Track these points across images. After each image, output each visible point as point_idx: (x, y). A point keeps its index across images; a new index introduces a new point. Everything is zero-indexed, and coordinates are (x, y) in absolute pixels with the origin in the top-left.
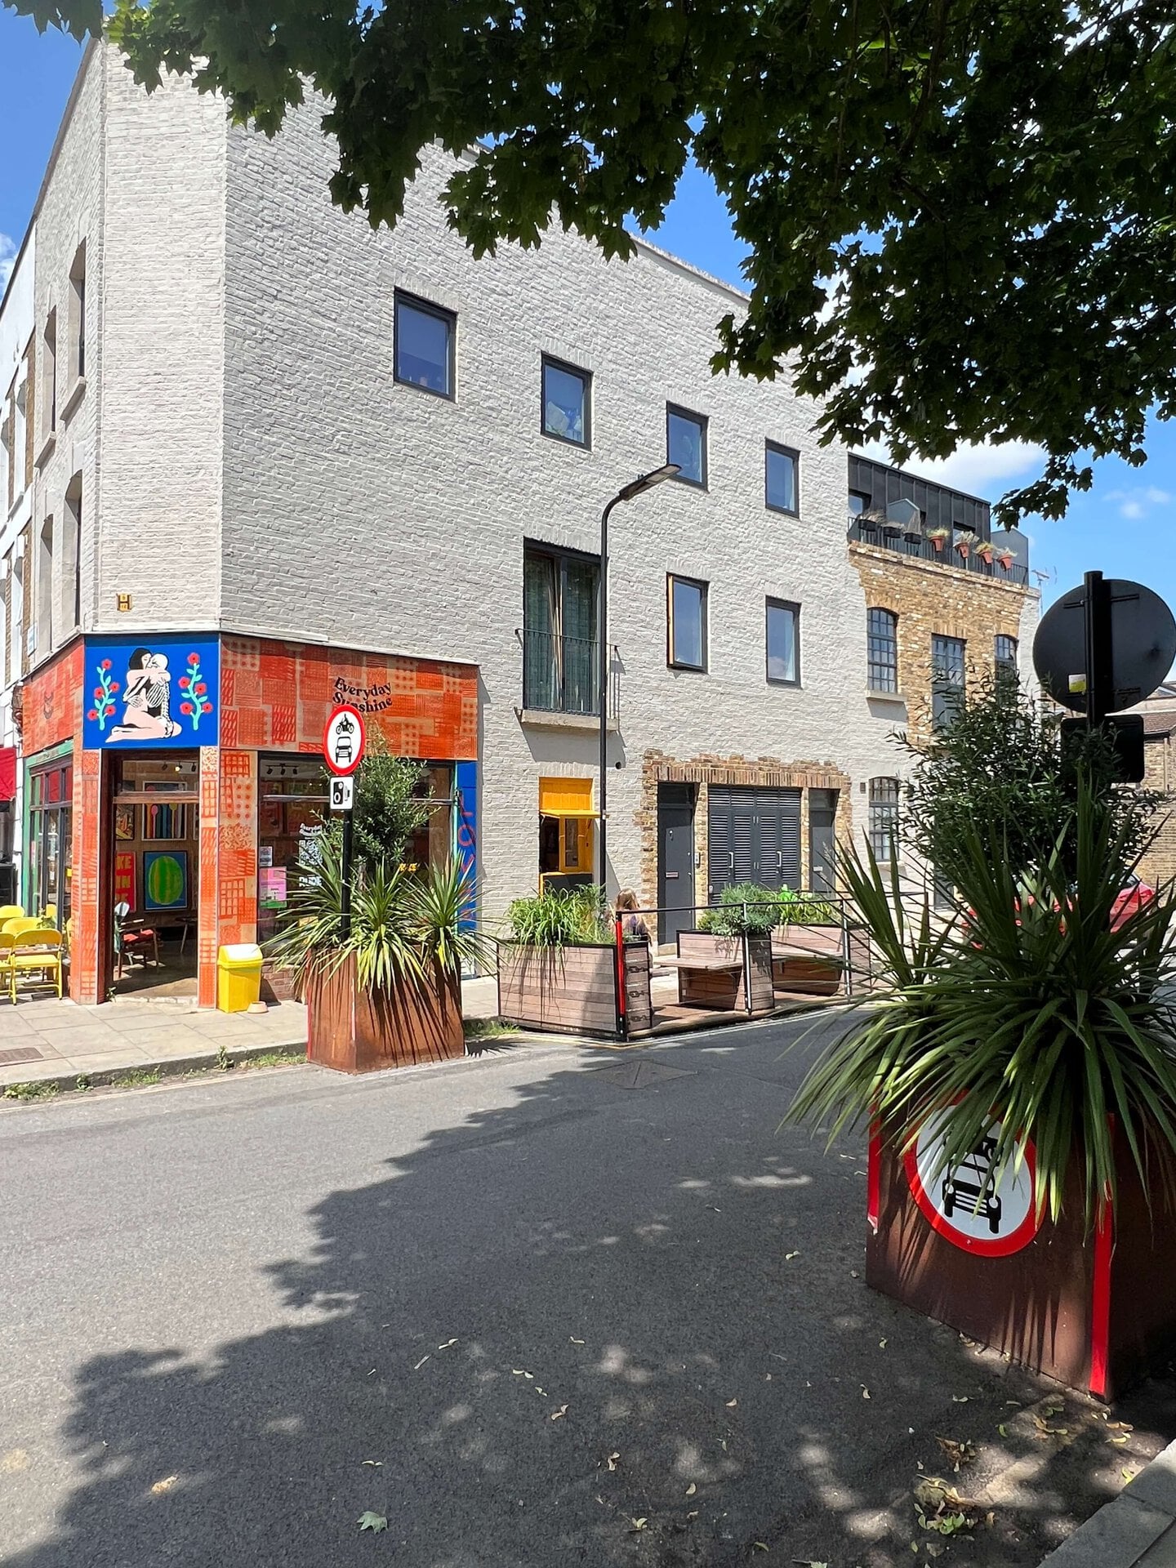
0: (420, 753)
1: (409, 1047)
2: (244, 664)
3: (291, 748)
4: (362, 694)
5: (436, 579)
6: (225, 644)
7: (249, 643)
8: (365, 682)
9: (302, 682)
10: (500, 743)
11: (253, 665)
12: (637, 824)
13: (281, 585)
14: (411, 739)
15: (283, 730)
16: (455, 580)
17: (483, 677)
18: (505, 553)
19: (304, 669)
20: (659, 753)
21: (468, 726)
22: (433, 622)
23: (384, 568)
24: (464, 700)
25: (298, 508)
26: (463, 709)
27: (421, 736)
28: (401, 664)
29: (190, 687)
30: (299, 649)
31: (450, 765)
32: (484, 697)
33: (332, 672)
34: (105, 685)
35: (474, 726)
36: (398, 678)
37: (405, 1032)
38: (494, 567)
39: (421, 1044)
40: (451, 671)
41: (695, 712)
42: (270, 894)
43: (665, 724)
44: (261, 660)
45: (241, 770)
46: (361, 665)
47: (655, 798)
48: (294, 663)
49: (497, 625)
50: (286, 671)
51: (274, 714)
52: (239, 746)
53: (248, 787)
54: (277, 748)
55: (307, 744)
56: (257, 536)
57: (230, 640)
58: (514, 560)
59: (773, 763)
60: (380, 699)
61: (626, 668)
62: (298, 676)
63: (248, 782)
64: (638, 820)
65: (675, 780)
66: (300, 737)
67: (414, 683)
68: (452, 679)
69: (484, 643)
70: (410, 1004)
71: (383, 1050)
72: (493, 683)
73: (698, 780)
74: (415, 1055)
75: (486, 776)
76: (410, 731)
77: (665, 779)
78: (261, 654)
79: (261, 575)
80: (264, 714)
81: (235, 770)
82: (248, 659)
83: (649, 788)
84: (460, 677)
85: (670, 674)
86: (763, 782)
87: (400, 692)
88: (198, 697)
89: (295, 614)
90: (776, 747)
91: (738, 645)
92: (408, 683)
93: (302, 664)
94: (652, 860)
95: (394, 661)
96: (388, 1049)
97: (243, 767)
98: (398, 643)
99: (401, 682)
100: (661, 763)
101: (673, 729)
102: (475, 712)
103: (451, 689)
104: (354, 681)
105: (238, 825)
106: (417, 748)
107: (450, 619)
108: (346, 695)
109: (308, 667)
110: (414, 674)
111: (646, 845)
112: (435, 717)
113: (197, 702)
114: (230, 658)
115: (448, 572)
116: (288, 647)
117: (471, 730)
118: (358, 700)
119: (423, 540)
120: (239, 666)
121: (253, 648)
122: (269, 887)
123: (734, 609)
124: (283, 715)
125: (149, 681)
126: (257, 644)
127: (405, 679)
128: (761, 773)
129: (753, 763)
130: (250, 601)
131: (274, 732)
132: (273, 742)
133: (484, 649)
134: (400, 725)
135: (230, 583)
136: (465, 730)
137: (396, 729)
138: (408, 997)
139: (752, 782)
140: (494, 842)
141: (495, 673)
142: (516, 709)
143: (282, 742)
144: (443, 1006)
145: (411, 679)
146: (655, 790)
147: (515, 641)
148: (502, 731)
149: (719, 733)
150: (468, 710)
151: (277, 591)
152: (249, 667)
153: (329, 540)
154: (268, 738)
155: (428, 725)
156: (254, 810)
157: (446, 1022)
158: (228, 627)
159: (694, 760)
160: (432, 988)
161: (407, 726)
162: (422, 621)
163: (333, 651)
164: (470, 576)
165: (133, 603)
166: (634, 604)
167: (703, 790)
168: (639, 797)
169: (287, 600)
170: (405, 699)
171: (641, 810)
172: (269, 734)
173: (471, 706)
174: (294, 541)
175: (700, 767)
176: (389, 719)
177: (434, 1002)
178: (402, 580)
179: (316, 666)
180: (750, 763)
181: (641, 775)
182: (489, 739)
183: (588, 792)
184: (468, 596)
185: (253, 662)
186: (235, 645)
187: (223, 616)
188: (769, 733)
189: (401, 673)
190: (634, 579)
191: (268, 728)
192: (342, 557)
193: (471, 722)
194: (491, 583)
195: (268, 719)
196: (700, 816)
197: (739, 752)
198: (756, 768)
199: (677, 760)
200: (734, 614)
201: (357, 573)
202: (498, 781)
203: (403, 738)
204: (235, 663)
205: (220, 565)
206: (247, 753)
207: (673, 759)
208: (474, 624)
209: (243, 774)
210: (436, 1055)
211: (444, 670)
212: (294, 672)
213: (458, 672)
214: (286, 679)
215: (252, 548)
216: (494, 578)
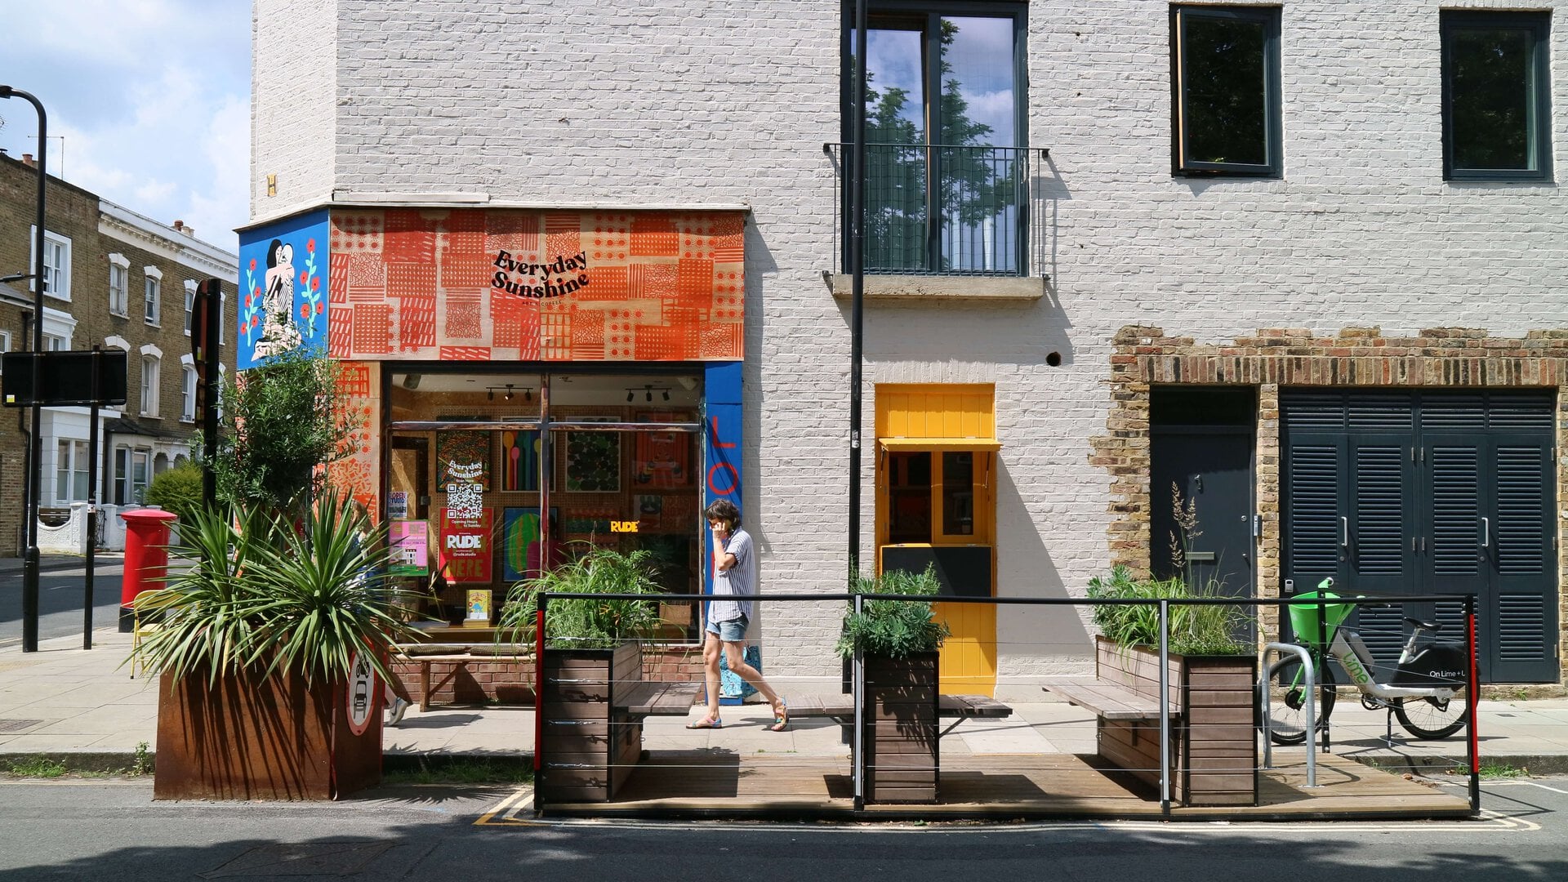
0: (637, 352)
1: (239, 772)
2: (361, 245)
3: (429, 354)
4: (539, 273)
5: (672, 87)
6: (336, 221)
7: (368, 217)
8: (544, 255)
9: (445, 262)
10: (796, 330)
11: (374, 245)
12: (1098, 462)
13: (419, 132)
14: (621, 333)
15: (415, 331)
16: (708, 84)
17: (761, 229)
18: (802, 26)
19: (447, 244)
20: (1155, 333)
21: (726, 307)
22: (667, 153)
23: (582, 84)
24: (718, 267)
25: (446, 23)
26: (716, 282)
27: (638, 328)
28: (605, 223)
29: (308, 283)
30: (441, 217)
31: (698, 370)
32: (758, 262)
33: (492, 245)
34: (252, 289)
35: (739, 307)
36: (598, 242)
37: (234, 750)
38: (783, 53)
39: (258, 770)
40: (693, 224)
41: (1244, 254)
42: (406, 556)
43: (1168, 280)
44: (385, 239)
45: (357, 387)
46: (536, 231)
47: (1145, 415)
48: (434, 237)
49: (787, 144)
50: (421, 249)
51: (402, 310)
52: (354, 356)
53: (367, 411)
54: (409, 355)
55: (452, 348)
56: (385, 72)
57: (343, 216)
58: (824, 35)
59: (1464, 339)
60: (569, 276)
61: (1072, 186)
62: (438, 255)
63: (366, 404)
64: (1100, 455)
65: (1194, 381)
66: (442, 339)
67: (626, 249)
68: (694, 238)
69: (762, 174)
70: (245, 710)
71: (196, 769)
72: (782, 237)
73: (1252, 380)
74: (248, 787)
75: (767, 385)
76: (620, 321)
77: (1169, 378)
78: (386, 231)
79: (391, 124)
80: (390, 311)
81: (348, 388)
82: (368, 239)
83: (1130, 397)
84: (712, 232)
85: (1184, 189)
86: (1432, 377)
87: (601, 263)
88: (313, 295)
89: (441, 169)
90: (1471, 308)
91: (1362, 116)
92: (616, 249)
93: (445, 238)
94: (1136, 528)
95: (591, 219)
96: (207, 770)
97: (360, 383)
98: (604, 191)
99: (604, 249)
100: (1159, 352)
101: (1191, 287)
102: (739, 283)
103: (694, 251)
104: (526, 254)
105: (353, 461)
106: (632, 347)
107: (701, 144)
108: (514, 276)
109: (453, 242)
110: (627, 236)
111: (1122, 500)
112: (663, 298)
113: (313, 300)
114: (343, 237)
115: (693, 77)
116: (424, 216)
117: (732, 314)
118: (532, 281)
119: (650, 31)
120: (355, 249)
121: (375, 222)
122: (404, 547)
123: (1348, 49)
124: (416, 311)
125: (280, 279)
126: (381, 217)
127: (610, 243)
128: (1428, 360)
129: (1406, 342)
130: (375, 160)
131: (403, 334)
132: (402, 348)
133: (762, 184)
134: (602, 312)
135: (348, 140)
136: (720, 314)
137: (597, 319)
138: (243, 700)
139: (1401, 380)
140: (786, 491)
141: (784, 220)
142: (826, 275)
143: (415, 348)
144: (299, 721)
145: (622, 243)
146: (1144, 401)
147: (825, 165)
148: (798, 313)
149: (1312, 288)
150: (726, 282)
151: (415, 141)
152: (368, 249)
153: (494, 58)
154: (395, 343)
155: (651, 311)
156: (375, 442)
157: (301, 747)
158: (342, 199)
159: (1243, 343)
160: (283, 693)
161: (614, 314)
162: (647, 154)
163: (492, 214)
164: (737, 74)
165: (278, 185)
166: (1092, 71)
167: (1269, 400)
168: (1103, 414)
169: (429, 151)
170: (611, 272)
171: (1109, 435)
172: (397, 337)
173: (732, 276)
174: (438, 69)
175: (1258, 356)
176: (584, 306)
177: (284, 714)
178: (610, 100)
179: (465, 240)
180: (1397, 343)
181: (1108, 372)
182: (772, 327)
183: (988, 408)
184: (730, 105)
185: (374, 243)
186: (349, 222)
187: (338, 186)
188: (1453, 280)
189: (605, 236)
190: (1089, 28)
191: (395, 329)
192: (513, 79)
193: (732, 301)
194: (776, 78)
195: (395, 318)
196: (1266, 448)
197: (1367, 323)
198: (1416, 351)
199: (1197, 343)
200: (1352, 56)
201: (539, 98)
202: (790, 393)
203: (608, 333)
204: (349, 245)
205: (335, 117)
206: (366, 365)
207: (1190, 342)
208: (745, 147)
209: (360, 394)
210: (281, 791)
211: (680, 224)
212: (433, 249)
213: (706, 224)
214: (421, 261)
215: (378, 89)
216: (782, 70)
